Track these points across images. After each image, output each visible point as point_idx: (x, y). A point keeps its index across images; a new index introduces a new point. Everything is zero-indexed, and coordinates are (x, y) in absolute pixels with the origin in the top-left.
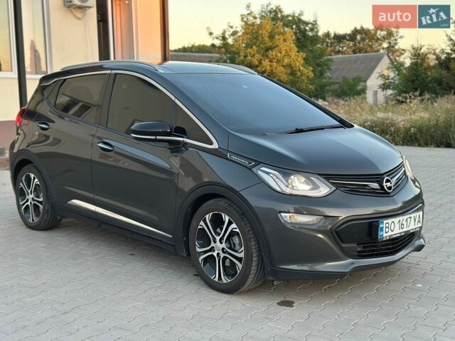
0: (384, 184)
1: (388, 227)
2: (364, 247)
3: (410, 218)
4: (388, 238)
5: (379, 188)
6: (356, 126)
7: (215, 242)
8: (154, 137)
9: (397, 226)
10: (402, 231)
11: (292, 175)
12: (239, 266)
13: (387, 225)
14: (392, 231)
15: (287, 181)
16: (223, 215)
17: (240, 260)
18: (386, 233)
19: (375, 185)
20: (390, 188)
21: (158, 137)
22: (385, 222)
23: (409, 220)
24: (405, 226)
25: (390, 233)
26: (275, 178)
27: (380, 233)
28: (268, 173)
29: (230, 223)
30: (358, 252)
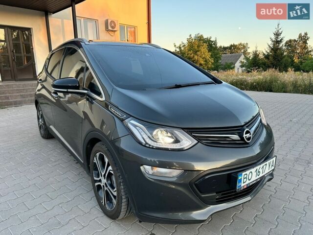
0: (244, 136)
1: (246, 178)
2: (222, 195)
3: (266, 165)
4: (245, 187)
5: (239, 139)
6: (223, 82)
7: (102, 176)
8: (66, 90)
9: (254, 174)
10: (258, 177)
11: (156, 128)
12: (114, 201)
13: (245, 176)
14: (249, 180)
15: (151, 134)
16: (105, 156)
17: (115, 197)
18: (244, 183)
19: (236, 137)
20: (249, 139)
21: (69, 90)
22: (243, 174)
23: (265, 167)
24: (261, 172)
25: (248, 182)
26: (140, 130)
27: (238, 185)
28: (135, 126)
29: (108, 165)
30: (217, 199)
